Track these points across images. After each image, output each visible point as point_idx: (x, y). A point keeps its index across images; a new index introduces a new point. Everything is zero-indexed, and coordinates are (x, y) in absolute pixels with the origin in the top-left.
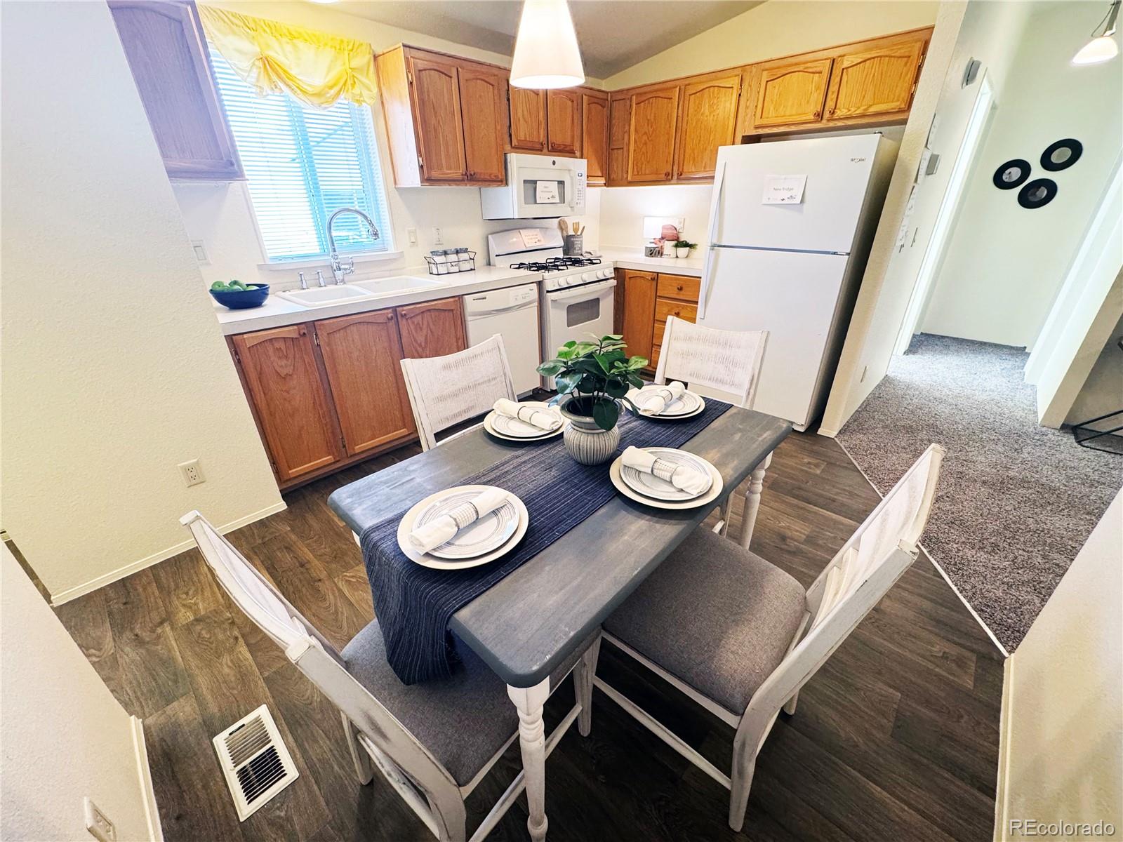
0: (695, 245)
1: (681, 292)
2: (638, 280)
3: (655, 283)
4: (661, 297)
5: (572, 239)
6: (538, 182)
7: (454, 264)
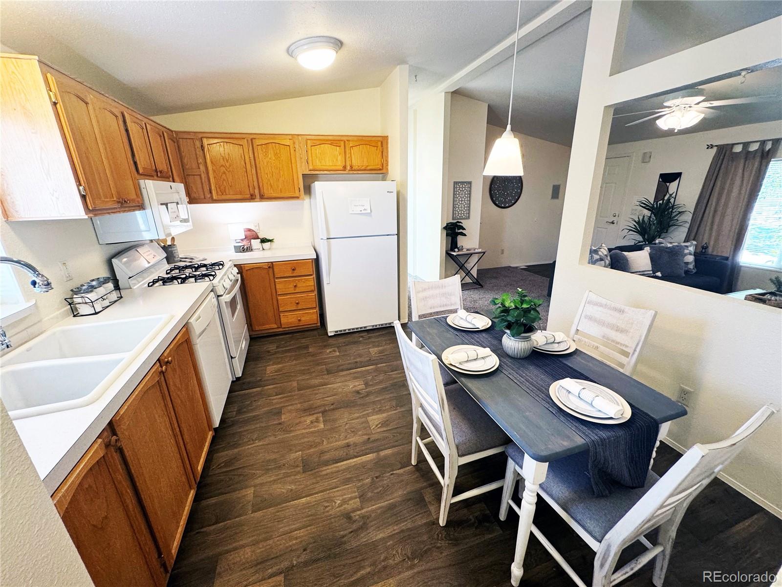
0: (273, 240)
1: (295, 272)
2: (254, 270)
3: (271, 270)
4: (278, 278)
5: (170, 249)
6: (169, 204)
7: (105, 297)
